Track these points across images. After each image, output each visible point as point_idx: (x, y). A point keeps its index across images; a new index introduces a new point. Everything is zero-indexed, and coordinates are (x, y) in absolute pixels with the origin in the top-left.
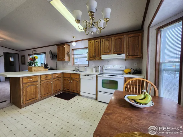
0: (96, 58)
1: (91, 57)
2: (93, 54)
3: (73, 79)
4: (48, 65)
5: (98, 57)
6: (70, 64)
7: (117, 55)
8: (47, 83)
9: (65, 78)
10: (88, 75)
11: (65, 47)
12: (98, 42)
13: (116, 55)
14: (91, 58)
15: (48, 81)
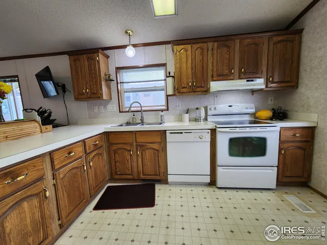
0: (198, 90)
1: (184, 88)
2: (188, 80)
3: (141, 147)
4: (50, 113)
5: (202, 87)
6: (113, 107)
7: (247, 81)
8: (74, 171)
9: (114, 147)
10: (188, 132)
11: (98, 62)
12: (202, 49)
13: (245, 80)
14: (184, 90)
15: (75, 164)
